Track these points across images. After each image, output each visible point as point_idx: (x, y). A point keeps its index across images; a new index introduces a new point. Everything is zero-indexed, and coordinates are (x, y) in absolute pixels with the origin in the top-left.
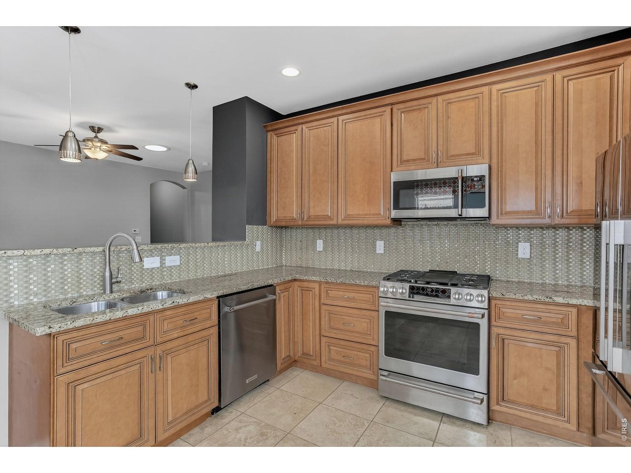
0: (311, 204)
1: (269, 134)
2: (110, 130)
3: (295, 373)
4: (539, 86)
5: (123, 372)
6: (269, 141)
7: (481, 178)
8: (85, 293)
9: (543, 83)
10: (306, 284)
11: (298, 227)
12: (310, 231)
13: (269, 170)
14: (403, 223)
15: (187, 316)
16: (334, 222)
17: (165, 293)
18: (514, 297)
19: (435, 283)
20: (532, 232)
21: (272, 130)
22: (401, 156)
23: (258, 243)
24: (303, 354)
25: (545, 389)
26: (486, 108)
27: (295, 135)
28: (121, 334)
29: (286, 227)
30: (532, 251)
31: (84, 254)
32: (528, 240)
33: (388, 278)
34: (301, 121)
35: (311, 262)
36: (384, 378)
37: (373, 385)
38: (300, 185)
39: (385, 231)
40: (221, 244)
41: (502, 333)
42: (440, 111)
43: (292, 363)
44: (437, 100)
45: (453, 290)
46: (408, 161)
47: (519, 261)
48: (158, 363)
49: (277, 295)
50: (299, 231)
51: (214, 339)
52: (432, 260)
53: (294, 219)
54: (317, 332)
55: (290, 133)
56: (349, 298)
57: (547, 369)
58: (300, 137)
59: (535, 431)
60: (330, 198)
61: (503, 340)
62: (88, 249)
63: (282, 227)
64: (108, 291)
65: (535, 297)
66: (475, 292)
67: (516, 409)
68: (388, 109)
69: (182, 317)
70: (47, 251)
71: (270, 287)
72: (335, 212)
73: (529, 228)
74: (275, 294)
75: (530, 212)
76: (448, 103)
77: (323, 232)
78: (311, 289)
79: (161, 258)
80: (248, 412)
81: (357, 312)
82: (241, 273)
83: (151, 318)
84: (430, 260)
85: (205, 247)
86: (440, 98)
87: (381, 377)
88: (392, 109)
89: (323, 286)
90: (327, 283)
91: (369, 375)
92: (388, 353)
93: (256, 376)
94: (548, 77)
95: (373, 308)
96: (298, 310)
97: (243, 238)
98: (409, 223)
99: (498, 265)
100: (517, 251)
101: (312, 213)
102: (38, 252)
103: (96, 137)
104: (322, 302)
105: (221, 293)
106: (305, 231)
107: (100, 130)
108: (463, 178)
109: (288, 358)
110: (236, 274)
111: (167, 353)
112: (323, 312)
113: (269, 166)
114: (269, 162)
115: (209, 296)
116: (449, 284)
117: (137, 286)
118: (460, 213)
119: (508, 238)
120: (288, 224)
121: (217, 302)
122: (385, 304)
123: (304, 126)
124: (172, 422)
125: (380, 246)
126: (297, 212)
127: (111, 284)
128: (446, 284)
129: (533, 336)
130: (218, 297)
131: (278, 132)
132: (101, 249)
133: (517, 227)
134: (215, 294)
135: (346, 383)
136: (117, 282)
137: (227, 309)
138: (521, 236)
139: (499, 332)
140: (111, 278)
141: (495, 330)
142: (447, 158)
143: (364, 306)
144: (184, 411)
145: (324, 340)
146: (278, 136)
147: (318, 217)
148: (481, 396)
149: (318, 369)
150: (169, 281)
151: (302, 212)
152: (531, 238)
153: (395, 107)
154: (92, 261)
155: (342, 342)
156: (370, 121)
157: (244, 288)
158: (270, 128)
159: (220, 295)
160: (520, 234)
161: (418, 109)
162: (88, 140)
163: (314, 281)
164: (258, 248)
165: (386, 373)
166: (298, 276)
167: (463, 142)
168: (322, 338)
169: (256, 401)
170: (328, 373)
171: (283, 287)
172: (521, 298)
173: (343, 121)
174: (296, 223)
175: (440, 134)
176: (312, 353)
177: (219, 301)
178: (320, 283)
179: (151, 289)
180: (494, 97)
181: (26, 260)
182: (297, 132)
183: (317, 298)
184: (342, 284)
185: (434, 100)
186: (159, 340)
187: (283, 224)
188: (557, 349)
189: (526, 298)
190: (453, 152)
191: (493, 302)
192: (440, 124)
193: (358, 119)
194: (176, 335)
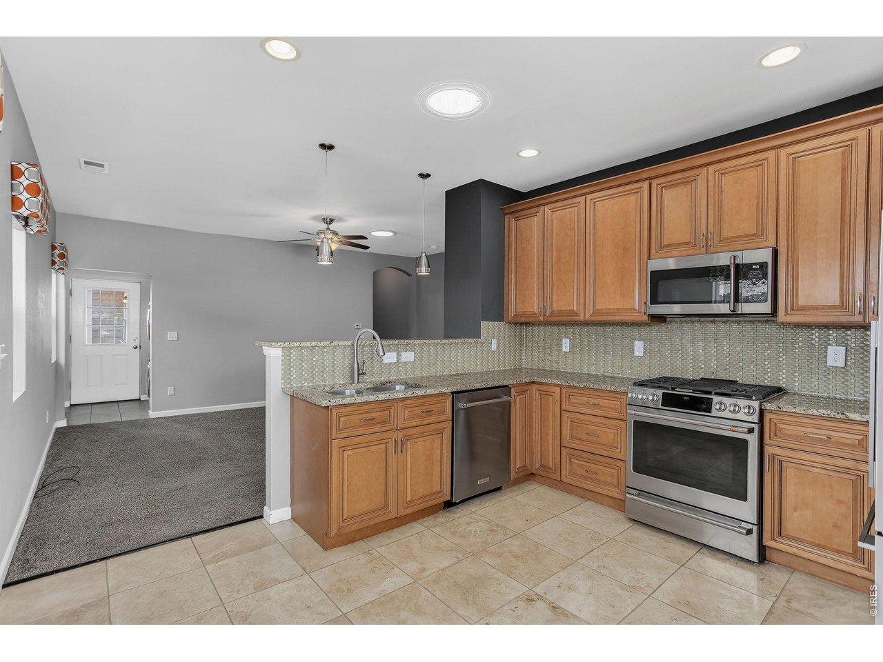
0: (554, 297)
1: (507, 217)
2: (341, 220)
3: (532, 487)
4: (847, 146)
5: (374, 448)
6: (506, 225)
7: (763, 266)
8: (338, 382)
9: (854, 142)
10: (545, 388)
11: (540, 324)
12: (555, 327)
13: (506, 258)
14: (668, 319)
15: (424, 407)
16: (581, 318)
17: (402, 387)
18: (794, 410)
19: (698, 391)
20: (849, 332)
21: (510, 213)
22: (661, 240)
23: (494, 342)
24: (542, 466)
25: (836, 526)
26: (773, 178)
27: (535, 218)
28: (373, 415)
29: (527, 324)
30: (849, 358)
31: (338, 348)
32: (843, 342)
33: (642, 384)
34: (543, 202)
35: (555, 365)
36: (631, 496)
37: (619, 505)
38: (541, 276)
39: (644, 330)
40: (455, 341)
41: (779, 454)
42: (711, 184)
43: (529, 476)
44: (708, 171)
45: (716, 399)
46: (668, 246)
47: (829, 370)
48: (400, 446)
49: (512, 396)
50: (542, 328)
51: (448, 433)
52: (706, 366)
53: (534, 315)
54: (558, 443)
55: (530, 215)
56: (594, 405)
57: (840, 502)
58: (541, 221)
59: (827, 580)
60: (575, 290)
61: (780, 462)
62: (341, 343)
63: (522, 324)
64: (356, 382)
65: (822, 411)
66: (743, 403)
67: (798, 548)
68: (646, 185)
69: (420, 408)
70: (314, 344)
71: (505, 389)
72: (582, 307)
73: (844, 327)
74: (510, 396)
75: (833, 307)
76: (722, 174)
77: (570, 329)
78: (551, 394)
79: (397, 354)
80: (479, 512)
81: (603, 420)
82: (475, 373)
83: (396, 405)
84: (703, 366)
85: (437, 344)
86: (711, 168)
87: (627, 495)
88: (650, 184)
89: (564, 391)
90: (569, 387)
91: (615, 493)
92: (637, 469)
93: (487, 480)
94: (861, 133)
95: (621, 417)
96: (536, 416)
97: (476, 334)
98: (676, 319)
99: (797, 374)
100: (826, 357)
101: (555, 307)
102: (308, 344)
103: (328, 229)
104: (564, 407)
105: (455, 389)
106: (548, 328)
107: (332, 220)
108: (737, 266)
109: (524, 469)
110: (469, 374)
111: (407, 438)
112: (564, 419)
113: (506, 254)
114: (506, 249)
115: (444, 391)
116: (713, 393)
117: (377, 379)
118: (732, 309)
119: (812, 339)
120: (528, 320)
121: (451, 398)
122: (633, 412)
123: (546, 208)
124: (410, 501)
125: (639, 348)
126: (538, 306)
127: (359, 374)
128: (710, 393)
129: (819, 459)
130: (452, 393)
131: (517, 215)
132: (350, 343)
133: (826, 326)
134: (450, 390)
135: (589, 502)
136: (363, 374)
137: (461, 405)
138: (831, 337)
139: (774, 453)
140: (359, 370)
141: (768, 450)
142: (720, 241)
143: (611, 414)
144: (421, 495)
145: (564, 451)
146: (517, 219)
147: (561, 313)
148: (750, 526)
149: (558, 484)
150: (405, 377)
151: (544, 307)
152: (848, 340)
153: (655, 183)
154: (343, 353)
155: (585, 455)
156: (623, 198)
157: (478, 386)
158: (508, 211)
159: (454, 390)
160: (829, 335)
161: (683, 182)
162: (321, 233)
163: (555, 385)
164: (494, 346)
165: (634, 492)
166: (536, 379)
167: (740, 221)
168: (563, 448)
169: (487, 505)
170: (568, 488)
171: (519, 389)
172: (804, 412)
173: (591, 200)
174: (537, 319)
175: (711, 212)
176: (551, 466)
177: (453, 397)
178: (561, 386)
179: (390, 383)
180: (783, 164)
181: (300, 351)
182: (538, 214)
183: (558, 403)
184: (585, 388)
185: (704, 170)
186: (401, 425)
187: (523, 320)
188: (853, 478)
189: (810, 412)
190: (727, 233)
191: (767, 417)
192: (711, 200)
193: (610, 197)
194: (415, 424)
